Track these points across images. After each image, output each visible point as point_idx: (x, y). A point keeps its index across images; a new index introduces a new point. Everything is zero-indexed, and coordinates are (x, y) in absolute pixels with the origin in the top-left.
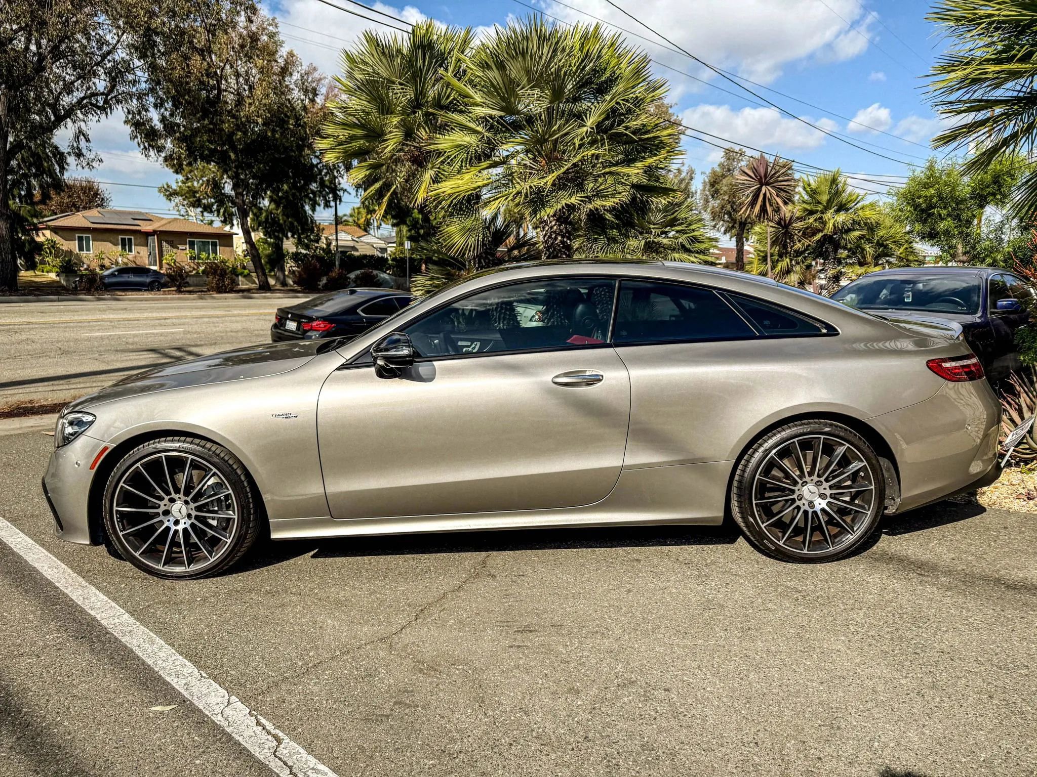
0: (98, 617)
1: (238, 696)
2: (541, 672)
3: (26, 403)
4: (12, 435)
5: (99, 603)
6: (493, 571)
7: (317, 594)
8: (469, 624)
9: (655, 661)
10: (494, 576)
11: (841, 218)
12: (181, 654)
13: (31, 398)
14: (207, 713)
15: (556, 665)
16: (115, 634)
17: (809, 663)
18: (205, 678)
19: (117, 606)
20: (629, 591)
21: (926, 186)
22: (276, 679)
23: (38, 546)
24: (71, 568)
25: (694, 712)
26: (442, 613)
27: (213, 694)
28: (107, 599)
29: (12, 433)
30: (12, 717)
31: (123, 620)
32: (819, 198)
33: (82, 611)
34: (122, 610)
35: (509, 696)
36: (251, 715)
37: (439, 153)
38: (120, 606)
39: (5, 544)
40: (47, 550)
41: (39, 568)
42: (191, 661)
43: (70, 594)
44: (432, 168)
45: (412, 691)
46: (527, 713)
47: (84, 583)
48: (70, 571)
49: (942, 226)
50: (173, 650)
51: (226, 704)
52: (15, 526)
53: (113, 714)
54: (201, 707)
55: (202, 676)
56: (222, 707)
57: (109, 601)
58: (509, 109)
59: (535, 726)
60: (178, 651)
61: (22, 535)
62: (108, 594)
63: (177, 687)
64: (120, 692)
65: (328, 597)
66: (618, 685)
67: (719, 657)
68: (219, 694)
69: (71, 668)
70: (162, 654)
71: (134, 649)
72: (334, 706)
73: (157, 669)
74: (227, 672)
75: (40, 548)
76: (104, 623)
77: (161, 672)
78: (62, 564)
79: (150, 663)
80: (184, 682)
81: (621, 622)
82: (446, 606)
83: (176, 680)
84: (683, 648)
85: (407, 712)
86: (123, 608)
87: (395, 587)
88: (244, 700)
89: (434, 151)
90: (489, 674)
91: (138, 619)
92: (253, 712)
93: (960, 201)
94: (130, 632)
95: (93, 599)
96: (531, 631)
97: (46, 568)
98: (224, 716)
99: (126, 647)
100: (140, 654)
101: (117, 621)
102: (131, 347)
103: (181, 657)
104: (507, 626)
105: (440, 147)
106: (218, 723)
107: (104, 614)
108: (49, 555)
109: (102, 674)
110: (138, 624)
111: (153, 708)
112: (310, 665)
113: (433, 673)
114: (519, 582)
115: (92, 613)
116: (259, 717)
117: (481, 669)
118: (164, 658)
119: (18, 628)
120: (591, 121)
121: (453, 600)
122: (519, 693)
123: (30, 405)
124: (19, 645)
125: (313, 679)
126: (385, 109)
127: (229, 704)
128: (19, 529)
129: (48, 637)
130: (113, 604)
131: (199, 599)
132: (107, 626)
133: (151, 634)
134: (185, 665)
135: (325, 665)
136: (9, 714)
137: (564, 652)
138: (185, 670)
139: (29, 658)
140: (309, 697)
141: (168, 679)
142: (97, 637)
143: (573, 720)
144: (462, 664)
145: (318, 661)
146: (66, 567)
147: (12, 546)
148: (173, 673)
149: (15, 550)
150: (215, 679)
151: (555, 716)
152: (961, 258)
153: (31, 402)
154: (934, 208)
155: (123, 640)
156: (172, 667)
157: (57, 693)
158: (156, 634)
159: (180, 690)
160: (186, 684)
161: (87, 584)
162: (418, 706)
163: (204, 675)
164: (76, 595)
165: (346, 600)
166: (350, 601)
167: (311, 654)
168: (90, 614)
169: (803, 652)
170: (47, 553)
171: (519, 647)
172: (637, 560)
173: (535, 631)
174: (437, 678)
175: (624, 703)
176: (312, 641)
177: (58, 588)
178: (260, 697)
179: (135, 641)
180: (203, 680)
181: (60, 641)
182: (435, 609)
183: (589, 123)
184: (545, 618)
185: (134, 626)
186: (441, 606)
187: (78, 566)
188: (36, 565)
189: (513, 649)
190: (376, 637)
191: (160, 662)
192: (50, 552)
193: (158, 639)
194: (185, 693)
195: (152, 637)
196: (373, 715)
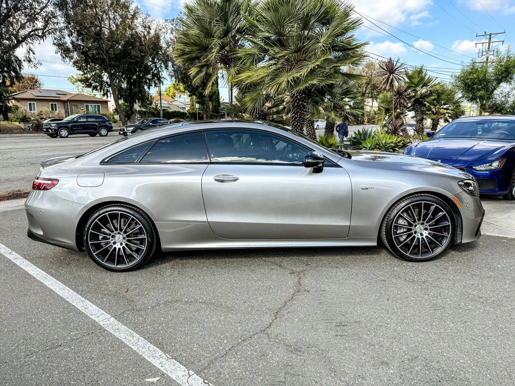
0: (96, 320)
1: (193, 371)
2: (361, 351)
3: (17, 191)
4: (15, 210)
5: (94, 311)
6: (307, 288)
7: (214, 303)
8: (307, 321)
9: (423, 343)
10: (308, 291)
11: (424, 90)
12: (151, 343)
13: (19, 189)
14: (179, 382)
15: (367, 347)
16: (109, 330)
17: (510, 343)
18: (170, 358)
19: (105, 313)
21: (470, 73)
22: (211, 359)
23: (49, 276)
24: (72, 289)
25: (460, 377)
26: (289, 314)
27: (178, 369)
28: (98, 308)
29: (16, 208)
31: (111, 321)
32: (413, 81)
33: (86, 316)
35: (349, 368)
36: (206, 383)
38: (107, 313)
39: (31, 275)
40: (56, 279)
41: (54, 290)
42: (158, 347)
43: (76, 306)
45: (292, 365)
46: (363, 378)
47: (82, 299)
48: (71, 291)
49: (479, 94)
50: (145, 341)
51: (188, 376)
52: (33, 264)
53: (125, 384)
54: (175, 379)
56: (187, 378)
57: (100, 310)
60: (148, 341)
61: (38, 269)
62: (97, 305)
63: (156, 365)
64: (124, 370)
65: (221, 305)
66: (409, 360)
67: (457, 340)
68: (182, 369)
69: (91, 354)
70: (140, 344)
71: (123, 340)
72: (251, 376)
73: (141, 353)
74: (181, 354)
75: (51, 277)
76: (101, 323)
77: (143, 355)
78: (66, 287)
79: (135, 349)
80: (159, 362)
81: (392, 319)
82: (289, 310)
83: (154, 360)
84: (434, 334)
85: (294, 379)
86: (109, 314)
87: (256, 298)
88: (198, 373)
90: (331, 354)
91: (119, 321)
92: (206, 381)
93: (488, 81)
94: (118, 329)
95: (90, 309)
96: (344, 326)
97: (58, 289)
98: (190, 384)
99: (118, 339)
100: (128, 344)
101: (108, 322)
103: (152, 345)
104: (329, 323)
107: (99, 318)
108: (58, 281)
109: (110, 357)
110: (120, 323)
111: (147, 380)
112: (227, 349)
113: (299, 353)
114: (323, 295)
115: (92, 317)
116: (210, 384)
117: (326, 350)
118: (143, 346)
119: (53, 328)
121: (291, 306)
122: (354, 366)
123: (19, 193)
124: (57, 340)
125: (232, 358)
126: (209, 34)
127: (190, 376)
128: (36, 266)
129: (72, 333)
130: (103, 312)
131: (150, 307)
132: (103, 326)
133: (130, 330)
134: (156, 351)
135: (236, 349)
137: (369, 339)
138: (157, 353)
139: (65, 348)
140: (234, 370)
141: (149, 360)
142: (99, 333)
143: (393, 383)
144: (313, 347)
145: (231, 346)
146: (69, 289)
147: (35, 276)
148: (151, 356)
149: (37, 278)
150: (175, 359)
153: (19, 191)
154: (475, 85)
155: (115, 335)
156: (149, 352)
157: (88, 371)
158: (133, 330)
159: (158, 367)
160: (160, 363)
161: (84, 299)
162: (299, 375)
163: (169, 357)
164: (79, 306)
165: (232, 306)
166: (235, 307)
167: (225, 341)
168: (91, 319)
169: (504, 336)
170: (55, 280)
171: (341, 336)
172: (384, 280)
173: (346, 325)
174: (303, 356)
175: (417, 371)
176: (222, 333)
177: (68, 302)
178: (206, 371)
179: (122, 335)
180: (169, 360)
181: (79, 336)
182: (284, 312)
183: (322, 41)
184: (349, 318)
185: (119, 325)
186: (286, 310)
187: (75, 288)
188: (52, 288)
189: (339, 337)
190: (258, 330)
191: (141, 349)
192: (57, 280)
193: (135, 333)
194: (162, 369)
195: (131, 332)
196: (275, 382)
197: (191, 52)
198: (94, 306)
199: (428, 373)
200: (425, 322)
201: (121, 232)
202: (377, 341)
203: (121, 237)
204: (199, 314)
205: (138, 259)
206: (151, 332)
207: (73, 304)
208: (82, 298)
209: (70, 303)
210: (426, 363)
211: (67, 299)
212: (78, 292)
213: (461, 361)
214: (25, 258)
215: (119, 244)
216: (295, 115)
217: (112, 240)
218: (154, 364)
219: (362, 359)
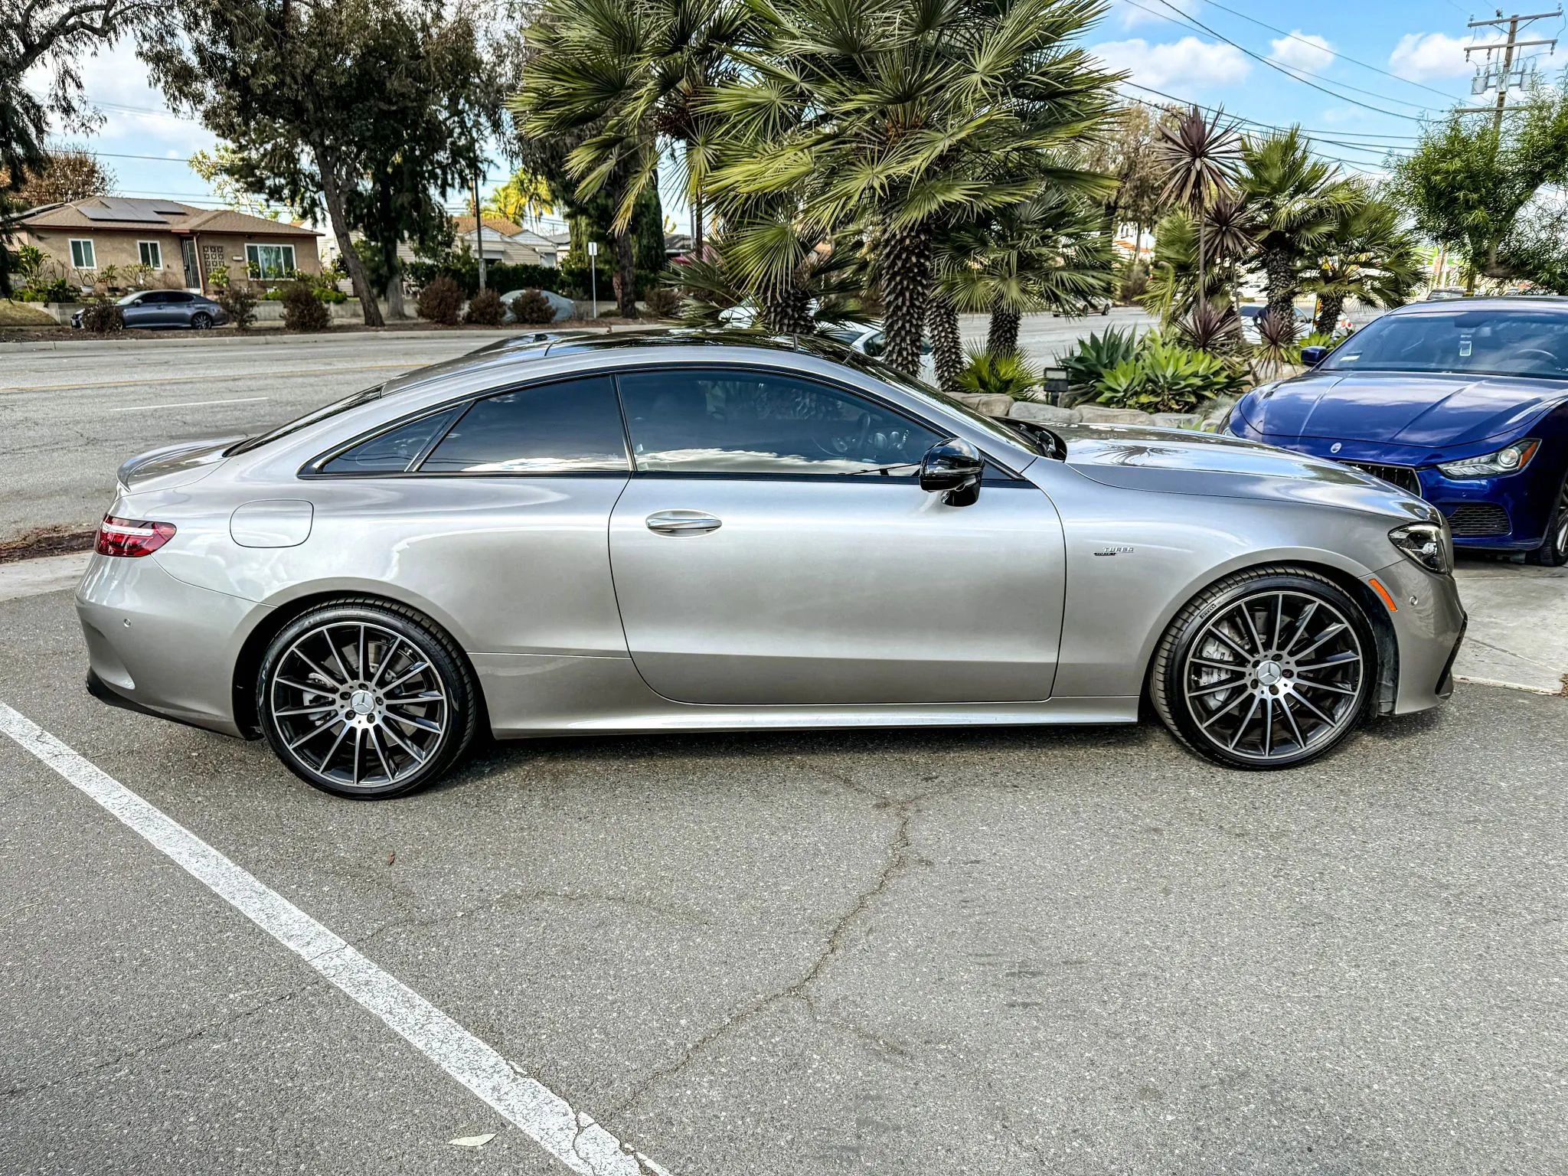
0: (303, 953)
1: (589, 1111)
2: (1082, 1055)
3: (48, 531)
5: (296, 926)
6: (924, 854)
7: (650, 900)
8: (924, 959)
9: (1264, 1031)
10: (929, 863)
11: (1299, 205)
12: (467, 1027)
13: (55, 523)
14: (549, 1148)
15: (1101, 1041)
16: (342, 987)
17: (1522, 1031)
18: (521, 1074)
19: (328, 932)
20: (1167, 892)
21: (1444, 154)
22: (642, 1077)
23: (158, 813)
24: (228, 854)
25: (1370, 1136)
26: (871, 938)
27: (546, 1108)
28: (307, 917)
29: (47, 589)
30: (221, 1165)
31: (347, 958)
32: (1266, 175)
33: (273, 943)
34: (339, 940)
35: (1046, 1105)
36: (627, 1152)
37: (720, 119)
38: (332, 930)
39: (103, 809)
40: (178, 821)
41: (175, 857)
42: (486, 1040)
43: (241, 908)
44: (707, 143)
45: (879, 1097)
46: (1087, 1138)
47: (260, 886)
48: (226, 860)
49: (1470, 219)
50: (449, 1020)
51: (576, 1130)
52: (109, 774)
53: (392, 1154)
54: (536, 1138)
55: (516, 1072)
56: (571, 1137)
57: (312, 921)
58: (847, 44)
59: (1113, 1167)
60: (458, 1021)
61: (124, 790)
62: (305, 906)
63: (481, 1096)
64: (390, 1109)
65: (672, 906)
66: (1222, 1081)
67: (1368, 1021)
68: (557, 1110)
69: (291, 1059)
70: (435, 1029)
71: (383, 1017)
72: (759, 1130)
73: (436, 1059)
74: (555, 1062)
75: (164, 817)
76: (318, 964)
77: (444, 1065)
78: (210, 848)
79: (420, 1046)
80: (490, 1084)
81: (1177, 953)
82: (872, 923)
83: (475, 1081)
84: (1299, 1003)
85: (884, 1139)
86: (340, 935)
87: (776, 884)
88: (605, 1120)
89: (709, 115)
90: (995, 1061)
91: (371, 957)
92: (627, 1146)
93: (1500, 179)
94: (367, 983)
95: (284, 918)
96: (1034, 974)
97: (185, 856)
98: (582, 1155)
99: (369, 1014)
100: (398, 1029)
101: (338, 962)
102: (193, 430)
103: (467, 1034)
104: (989, 964)
105: (721, 107)
106: (575, 1169)
107: (311, 948)
108: (184, 830)
109: (347, 1072)
110: (374, 965)
111: (455, 1142)
112: (690, 1046)
113: (899, 1059)
114: (975, 875)
115: (291, 945)
116: (641, 1156)
117: (978, 1050)
118: (442, 1037)
119: (177, 979)
120: (984, 63)
121: (878, 911)
122: (1060, 1099)
123: (55, 535)
124: (190, 1015)
125: (703, 1076)
126: (626, 42)
127: (581, 1129)
128: (117, 779)
129: (231, 996)
130: (322, 928)
131: (460, 914)
132: (324, 973)
133: (402, 986)
134: (481, 1051)
135: (714, 1045)
136: (216, 1159)
137: (1105, 1014)
138: (484, 1059)
139: (214, 1042)
140: (709, 1112)
141: (462, 1080)
142: (313, 995)
143: (1172, 1152)
144: (942, 1040)
145: (700, 1038)
146: (219, 854)
147: (116, 813)
148: (467, 1067)
149: (123, 820)
150: (538, 1077)
151: (1138, 1146)
152: (1495, 271)
153: (55, 529)
154: (1459, 190)
155: (360, 1001)
156: (461, 1055)
157: (283, 1113)
158: (411, 987)
159: (488, 1100)
160: (494, 1089)
161: (264, 887)
162: (898, 1128)
163: (519, 1070)
164: (252, 910)
165: (704, 911)
166: (713, 914)
167: (683, 1022)
168: (288, 949)
169: (1505, 1009)
170: (178, 827)
171: (1025, 1005)
172: (1156, 830)
173: (1041, 973)
174: (911, 1069)
175: (1245, 1117)
176: (675, 996)
177: (217, 896)
178: (628, 1114)
179: (380, 1001)
180: (521, 1080)
181: (255, 1003)
182: (856, 929)
183: (979, 67)
184: (1048, 948)
185: (370, 971)
186: (864, 923)
187: (237, 850)
188: (168, 851)
189: (1017, 1011)
190: (778, 985)
191: (436, 1045)
192: (183, 824)
193: (418, 997)
194: (499, 1108)
195: (405, 994)
196: (830, 1148)
197: (570, 97)
198: (294, 908)
199: (1275, 1123)
200: (1275, 964)
201: (367, 683)
202: (1130, 1024)
203: (369, 696)
204: (606, 933)
205: (423, 763)
206: (464, 993)
207: (232, 902)
208: (257, 884)
209: (225, 901)
210: (1271, 1093)
211: (213, 888)
212: (245, 866)
213: (1376, 1087)
214: (85, 755)
215: (364, 718)
216: (896, 299)
217: (342, 707)
218: (476, 1092)
219: (1084, 1078)
